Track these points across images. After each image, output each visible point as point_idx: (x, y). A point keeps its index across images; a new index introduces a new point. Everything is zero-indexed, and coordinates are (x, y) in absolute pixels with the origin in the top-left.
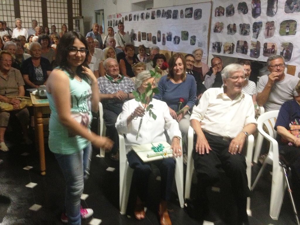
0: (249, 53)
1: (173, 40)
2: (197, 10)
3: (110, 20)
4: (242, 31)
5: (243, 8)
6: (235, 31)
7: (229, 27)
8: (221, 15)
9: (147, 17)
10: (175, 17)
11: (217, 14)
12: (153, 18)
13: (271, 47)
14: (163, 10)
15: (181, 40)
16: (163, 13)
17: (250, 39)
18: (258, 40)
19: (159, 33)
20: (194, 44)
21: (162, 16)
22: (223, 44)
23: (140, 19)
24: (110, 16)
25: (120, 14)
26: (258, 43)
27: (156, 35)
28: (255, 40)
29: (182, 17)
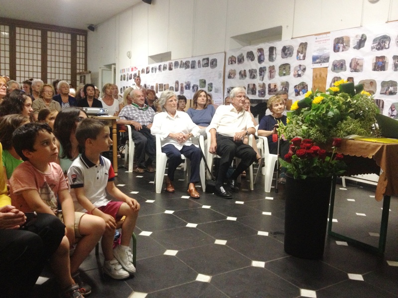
0: (257, 93)
1: (191, 88)
2: (213, 59)
3: (123, 74)
4: (251, 75)
5: (250, 55)
6: (246, 76)
7: (240, 73)
8: (234, 63)
9: (165, 68)
10: (193, 67)
11: (230, 62)
12: (170, 69)
13: (273, 87)
14: (181, 61)
16: (181, 64)
17: (257, 81)
18: (264, 82)
19: (177, 83)
21: (180, 67)
23: (158, 70)
24: (123, 70)
25: (135, 68)
26: (264, 84)
27: (174, 85)
28: (261, 83)
29: (199, 67)
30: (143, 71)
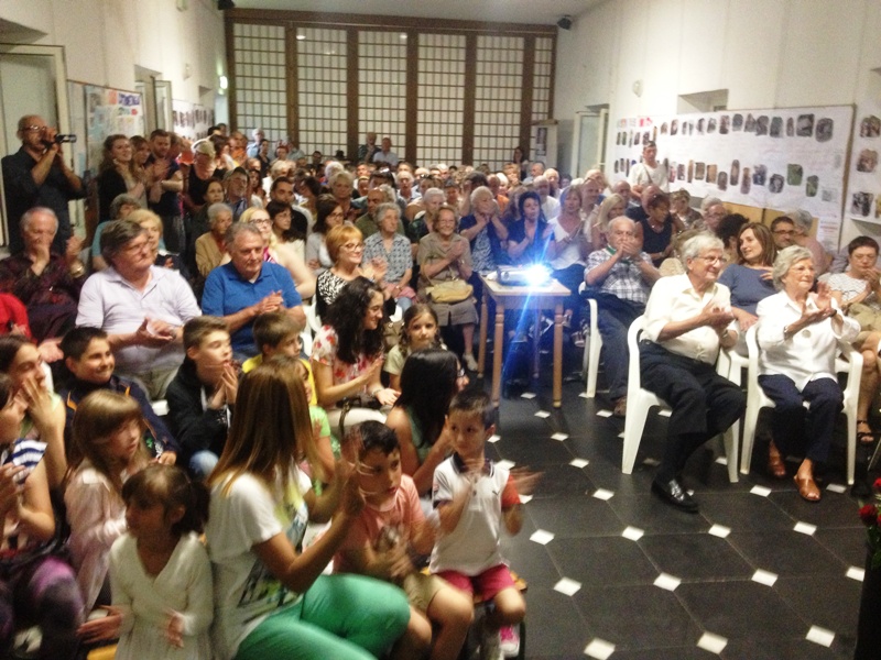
1: (767, 182)
2: (823, 120)
3: (622, 130)
8: (874, 133)
9: (711, 127)
10: (775, 133)
11: (866, 132)
12: (724, 131)
14: (750, 116)
15: (786, 184)
16: (748, 122)
19: (736, 164)
20: (812, 194)
21: (747, 129)
22: (876, 197)
23: (695, 130)
24: (624, 121)
25: (648, 119)
27: (728, 171)
29: (790, 134)
30: (664, 129)
